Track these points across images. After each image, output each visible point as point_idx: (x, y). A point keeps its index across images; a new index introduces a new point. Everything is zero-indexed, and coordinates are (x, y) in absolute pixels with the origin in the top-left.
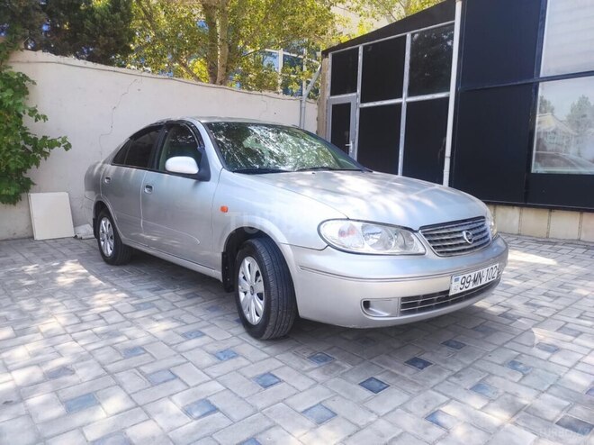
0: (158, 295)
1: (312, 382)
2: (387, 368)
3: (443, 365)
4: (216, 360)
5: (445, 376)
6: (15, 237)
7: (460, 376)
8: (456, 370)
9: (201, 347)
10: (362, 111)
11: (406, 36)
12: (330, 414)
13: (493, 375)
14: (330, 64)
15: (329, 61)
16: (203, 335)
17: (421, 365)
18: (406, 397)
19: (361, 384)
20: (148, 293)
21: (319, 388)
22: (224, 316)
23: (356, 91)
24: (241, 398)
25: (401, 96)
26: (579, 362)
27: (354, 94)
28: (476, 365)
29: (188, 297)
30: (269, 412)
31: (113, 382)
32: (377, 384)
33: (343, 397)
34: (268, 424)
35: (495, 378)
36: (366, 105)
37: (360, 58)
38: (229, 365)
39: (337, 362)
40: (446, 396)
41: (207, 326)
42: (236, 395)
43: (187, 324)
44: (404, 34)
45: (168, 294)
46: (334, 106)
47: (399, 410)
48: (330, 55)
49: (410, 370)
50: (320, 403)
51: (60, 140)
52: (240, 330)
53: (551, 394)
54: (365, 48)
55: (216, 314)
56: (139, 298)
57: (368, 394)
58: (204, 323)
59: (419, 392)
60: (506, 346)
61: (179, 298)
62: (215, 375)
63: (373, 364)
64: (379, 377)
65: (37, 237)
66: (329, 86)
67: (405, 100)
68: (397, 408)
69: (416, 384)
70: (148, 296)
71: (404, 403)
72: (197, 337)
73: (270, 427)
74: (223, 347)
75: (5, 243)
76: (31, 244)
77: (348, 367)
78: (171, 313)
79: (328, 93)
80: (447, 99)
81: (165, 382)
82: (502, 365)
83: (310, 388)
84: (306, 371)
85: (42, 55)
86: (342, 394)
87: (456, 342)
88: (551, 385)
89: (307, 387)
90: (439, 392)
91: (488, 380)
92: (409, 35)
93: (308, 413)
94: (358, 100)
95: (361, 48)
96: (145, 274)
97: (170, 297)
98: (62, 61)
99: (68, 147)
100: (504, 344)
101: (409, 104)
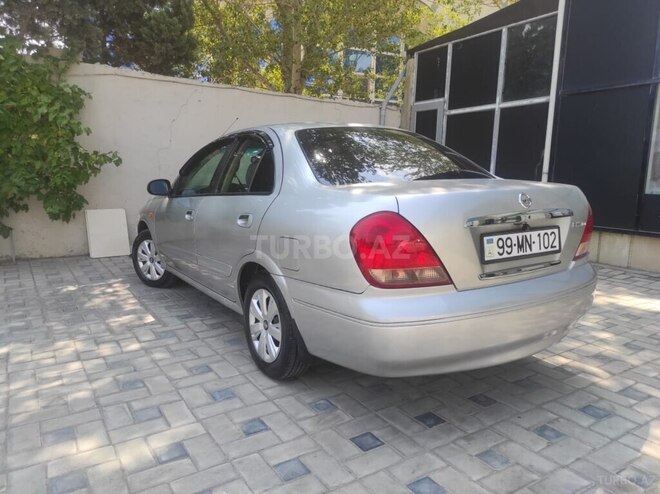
0: (185, 323)
1: (301, 433)
2: (390, 422)
3: (457, 424)
4: (210, 401)
5: (454, 437)
6: (72, 254)
7: (472, 438)
8: (470, 432)
9: (201, 385)
10: (450, 118)
11: (501, 31)
12: (303, 471)
13: (511, 440)
14: (416, 65)
15: (414, 62)
16: (210, 370)
17: (432, 422)
18: (397, 458)
19: (353, 440)
20: (176, 320)
21: (305, 441)
22: (241, 351)
23: (443, 96)
24: (217, 445)
25: (494, 101)
26: (628, 432)
27: (441, 100)
28: (498, 427)
29: (213, 327)
30: (240, 463)
31: (98, 415)
32: (370, 440)
33: (326, 453)
34: (232, 475)
35: (513, 444)
36: (454, 112)
37: (449, 58)
38: (220, 407)
39: (339, 412)
40: (444, 461)
41: (218, 362)
42: (214, 440)
43: (199, 357)
44: (499, 29)
45: (196, 323)
46: (418, 113)
47: (382, 474)
48: (416, 55)
49: (417, 427)
50: (298, 458)
51: (110, 156)
52: (250, 367)
53: (572, 470)
54: (454, 46)
55: (236, 347)
56: (165, 325)
57: (356, 450)
58: (218, 357)
59: (415, 454)
60: (545, 406)
61: (205, 328)
62: (201, 417)
63: (377, 416)
64: (375, 433)
65: (93, 255)
66: (414, 91)
67: (498, 105)
68: (381, 470)
69: (415, 444)
70: (174, 324)
71: (392, 466)
72: (203, 373)
73: (233, 480)
74: (223, 386)
75: (61, 260)
76: (86, 262)
77: (347, 418)
78: (190, 345)
79: (412, 98)
80: (546, 105)
81: (148, 420)
82: (528, 429)
83: (294, 439)
84: (300, 420)
85: (99, 68)
86: (327, 449)
87: (486, 397)
88: (578, 459)
89: (292, 437)
90: (438, 455)
91: (502, 448)
92: (505, 30)
93: (279, 468)
94: (446, 106)
95: (450, 46)
96: (184, 299)
97: (196, 325)
98: (119, 73)
99: (119, 162)
100: (544, 404)
101: (503, 111)
